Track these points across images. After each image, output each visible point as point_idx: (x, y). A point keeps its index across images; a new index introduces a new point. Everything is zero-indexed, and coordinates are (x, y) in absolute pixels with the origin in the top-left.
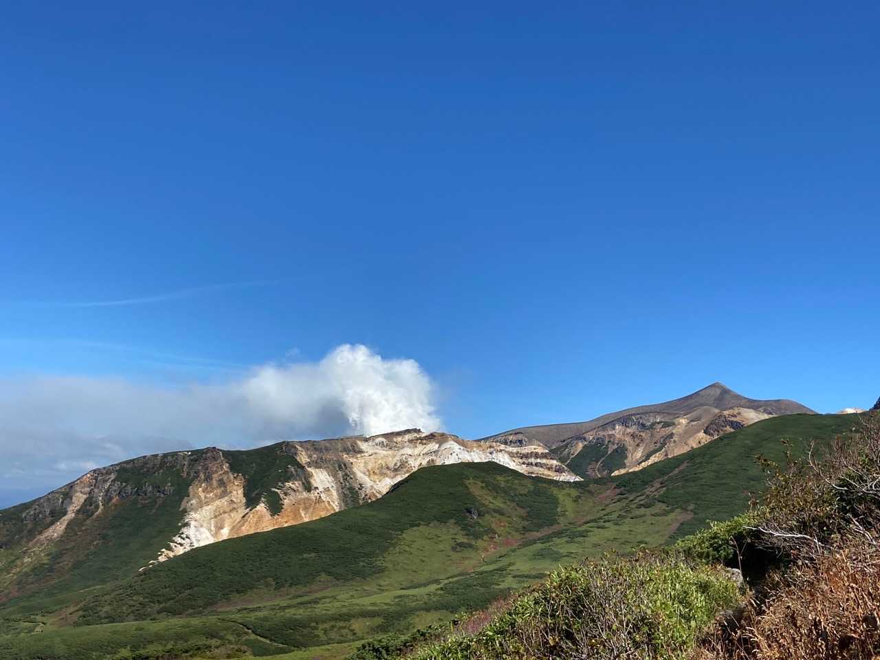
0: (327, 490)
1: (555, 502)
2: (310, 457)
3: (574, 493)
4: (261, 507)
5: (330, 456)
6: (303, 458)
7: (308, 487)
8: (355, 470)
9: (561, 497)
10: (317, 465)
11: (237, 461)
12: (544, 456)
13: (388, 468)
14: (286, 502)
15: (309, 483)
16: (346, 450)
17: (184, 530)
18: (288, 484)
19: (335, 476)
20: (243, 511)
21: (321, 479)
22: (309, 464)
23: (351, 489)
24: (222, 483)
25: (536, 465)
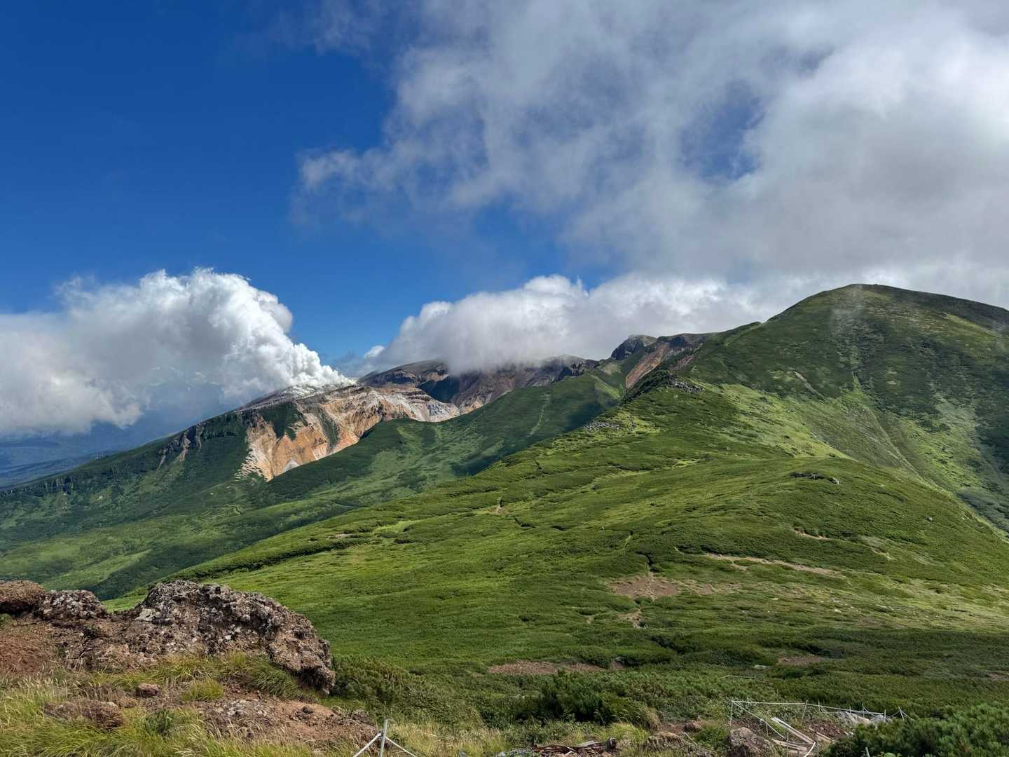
0: (315, 424)
1: (433, 433)
2: (303, 408)
3: (441, 427)
4: (286, 437)
5: (313, 406)
6: (300, 409)
7: (306, 424)
8: (327, 411)
9: (436, 430)
10: (307, 411)
11: (268, 415)
12: (420, 393)
13: (342, 408)
14: (297, 433)
15: (306, 422)
16: (320, 402)
17: (250, 453)
18: (296, 424)
19: (318, 416)
20: (276, 440)
21: (311, 418)
22: (303, 412)
23: (327, 422)
24: (262, 427)
25: (416, 398)
